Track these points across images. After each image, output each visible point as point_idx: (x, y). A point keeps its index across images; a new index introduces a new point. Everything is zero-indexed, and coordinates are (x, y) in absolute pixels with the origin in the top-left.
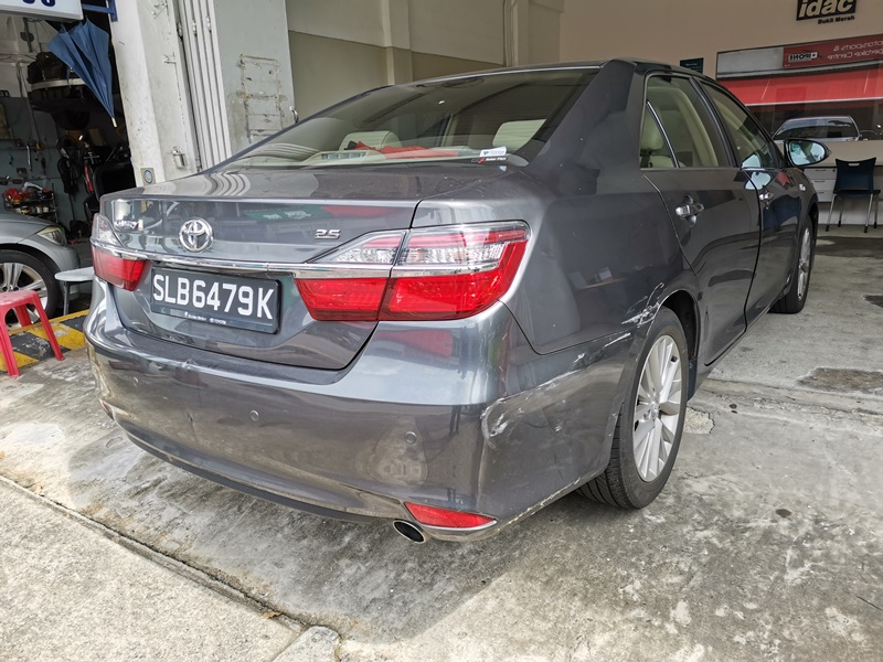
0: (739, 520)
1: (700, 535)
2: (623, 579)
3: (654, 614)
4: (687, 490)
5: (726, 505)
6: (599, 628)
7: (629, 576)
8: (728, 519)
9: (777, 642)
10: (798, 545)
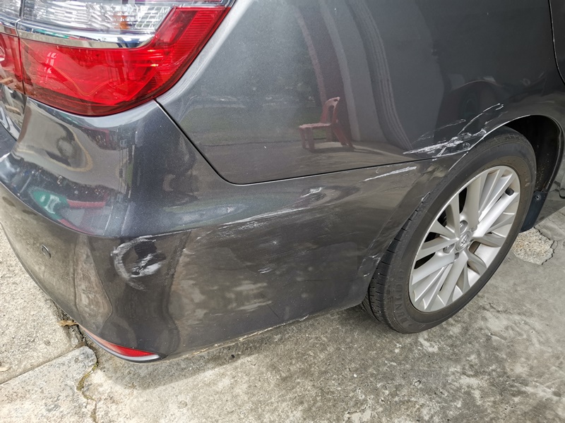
1: (465, 381)
4: (481, 323)
8: (505, 373)
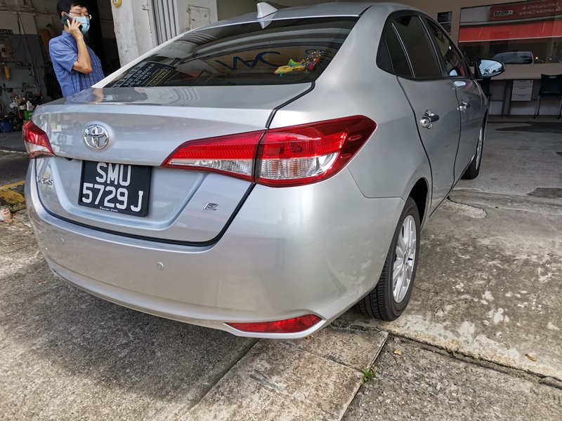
0: (510, 256)
2: (453, 283)
3: (474, 297)
5: (501, 250)
6: (446, 303)
7: (456, 282)
9: (540, 306)
10: (543, 266)
